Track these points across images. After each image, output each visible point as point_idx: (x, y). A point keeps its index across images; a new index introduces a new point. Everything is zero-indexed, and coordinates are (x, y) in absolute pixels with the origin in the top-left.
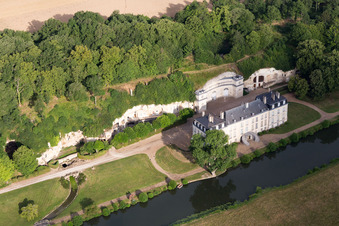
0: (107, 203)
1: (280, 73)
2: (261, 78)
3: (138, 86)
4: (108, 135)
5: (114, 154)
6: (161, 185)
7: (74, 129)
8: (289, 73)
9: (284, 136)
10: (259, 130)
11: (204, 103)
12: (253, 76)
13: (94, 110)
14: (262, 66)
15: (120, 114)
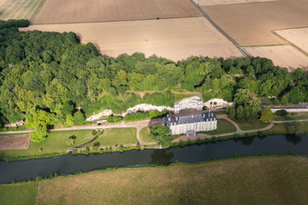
0: (104, 147)
1: (226, 102)
2: (215, 103)
3: (147, 94)
4: (124, 115)
5: (123, 125)
6: (134, 146)
7: (109, 108)
8: (231, 104)
9: (209, 137)
10: (198, 130)
11: (179, 109)
12: (210, 101)
13: (121, 102)
14: (216, 97)
15: (132, 106)
